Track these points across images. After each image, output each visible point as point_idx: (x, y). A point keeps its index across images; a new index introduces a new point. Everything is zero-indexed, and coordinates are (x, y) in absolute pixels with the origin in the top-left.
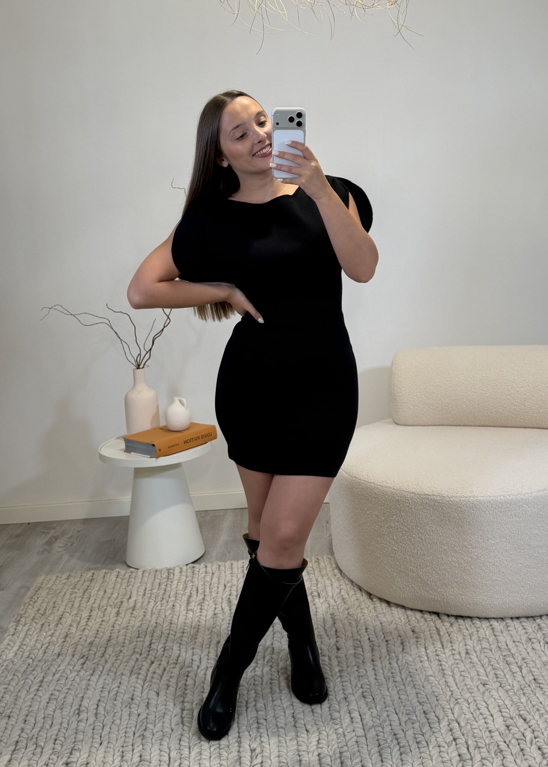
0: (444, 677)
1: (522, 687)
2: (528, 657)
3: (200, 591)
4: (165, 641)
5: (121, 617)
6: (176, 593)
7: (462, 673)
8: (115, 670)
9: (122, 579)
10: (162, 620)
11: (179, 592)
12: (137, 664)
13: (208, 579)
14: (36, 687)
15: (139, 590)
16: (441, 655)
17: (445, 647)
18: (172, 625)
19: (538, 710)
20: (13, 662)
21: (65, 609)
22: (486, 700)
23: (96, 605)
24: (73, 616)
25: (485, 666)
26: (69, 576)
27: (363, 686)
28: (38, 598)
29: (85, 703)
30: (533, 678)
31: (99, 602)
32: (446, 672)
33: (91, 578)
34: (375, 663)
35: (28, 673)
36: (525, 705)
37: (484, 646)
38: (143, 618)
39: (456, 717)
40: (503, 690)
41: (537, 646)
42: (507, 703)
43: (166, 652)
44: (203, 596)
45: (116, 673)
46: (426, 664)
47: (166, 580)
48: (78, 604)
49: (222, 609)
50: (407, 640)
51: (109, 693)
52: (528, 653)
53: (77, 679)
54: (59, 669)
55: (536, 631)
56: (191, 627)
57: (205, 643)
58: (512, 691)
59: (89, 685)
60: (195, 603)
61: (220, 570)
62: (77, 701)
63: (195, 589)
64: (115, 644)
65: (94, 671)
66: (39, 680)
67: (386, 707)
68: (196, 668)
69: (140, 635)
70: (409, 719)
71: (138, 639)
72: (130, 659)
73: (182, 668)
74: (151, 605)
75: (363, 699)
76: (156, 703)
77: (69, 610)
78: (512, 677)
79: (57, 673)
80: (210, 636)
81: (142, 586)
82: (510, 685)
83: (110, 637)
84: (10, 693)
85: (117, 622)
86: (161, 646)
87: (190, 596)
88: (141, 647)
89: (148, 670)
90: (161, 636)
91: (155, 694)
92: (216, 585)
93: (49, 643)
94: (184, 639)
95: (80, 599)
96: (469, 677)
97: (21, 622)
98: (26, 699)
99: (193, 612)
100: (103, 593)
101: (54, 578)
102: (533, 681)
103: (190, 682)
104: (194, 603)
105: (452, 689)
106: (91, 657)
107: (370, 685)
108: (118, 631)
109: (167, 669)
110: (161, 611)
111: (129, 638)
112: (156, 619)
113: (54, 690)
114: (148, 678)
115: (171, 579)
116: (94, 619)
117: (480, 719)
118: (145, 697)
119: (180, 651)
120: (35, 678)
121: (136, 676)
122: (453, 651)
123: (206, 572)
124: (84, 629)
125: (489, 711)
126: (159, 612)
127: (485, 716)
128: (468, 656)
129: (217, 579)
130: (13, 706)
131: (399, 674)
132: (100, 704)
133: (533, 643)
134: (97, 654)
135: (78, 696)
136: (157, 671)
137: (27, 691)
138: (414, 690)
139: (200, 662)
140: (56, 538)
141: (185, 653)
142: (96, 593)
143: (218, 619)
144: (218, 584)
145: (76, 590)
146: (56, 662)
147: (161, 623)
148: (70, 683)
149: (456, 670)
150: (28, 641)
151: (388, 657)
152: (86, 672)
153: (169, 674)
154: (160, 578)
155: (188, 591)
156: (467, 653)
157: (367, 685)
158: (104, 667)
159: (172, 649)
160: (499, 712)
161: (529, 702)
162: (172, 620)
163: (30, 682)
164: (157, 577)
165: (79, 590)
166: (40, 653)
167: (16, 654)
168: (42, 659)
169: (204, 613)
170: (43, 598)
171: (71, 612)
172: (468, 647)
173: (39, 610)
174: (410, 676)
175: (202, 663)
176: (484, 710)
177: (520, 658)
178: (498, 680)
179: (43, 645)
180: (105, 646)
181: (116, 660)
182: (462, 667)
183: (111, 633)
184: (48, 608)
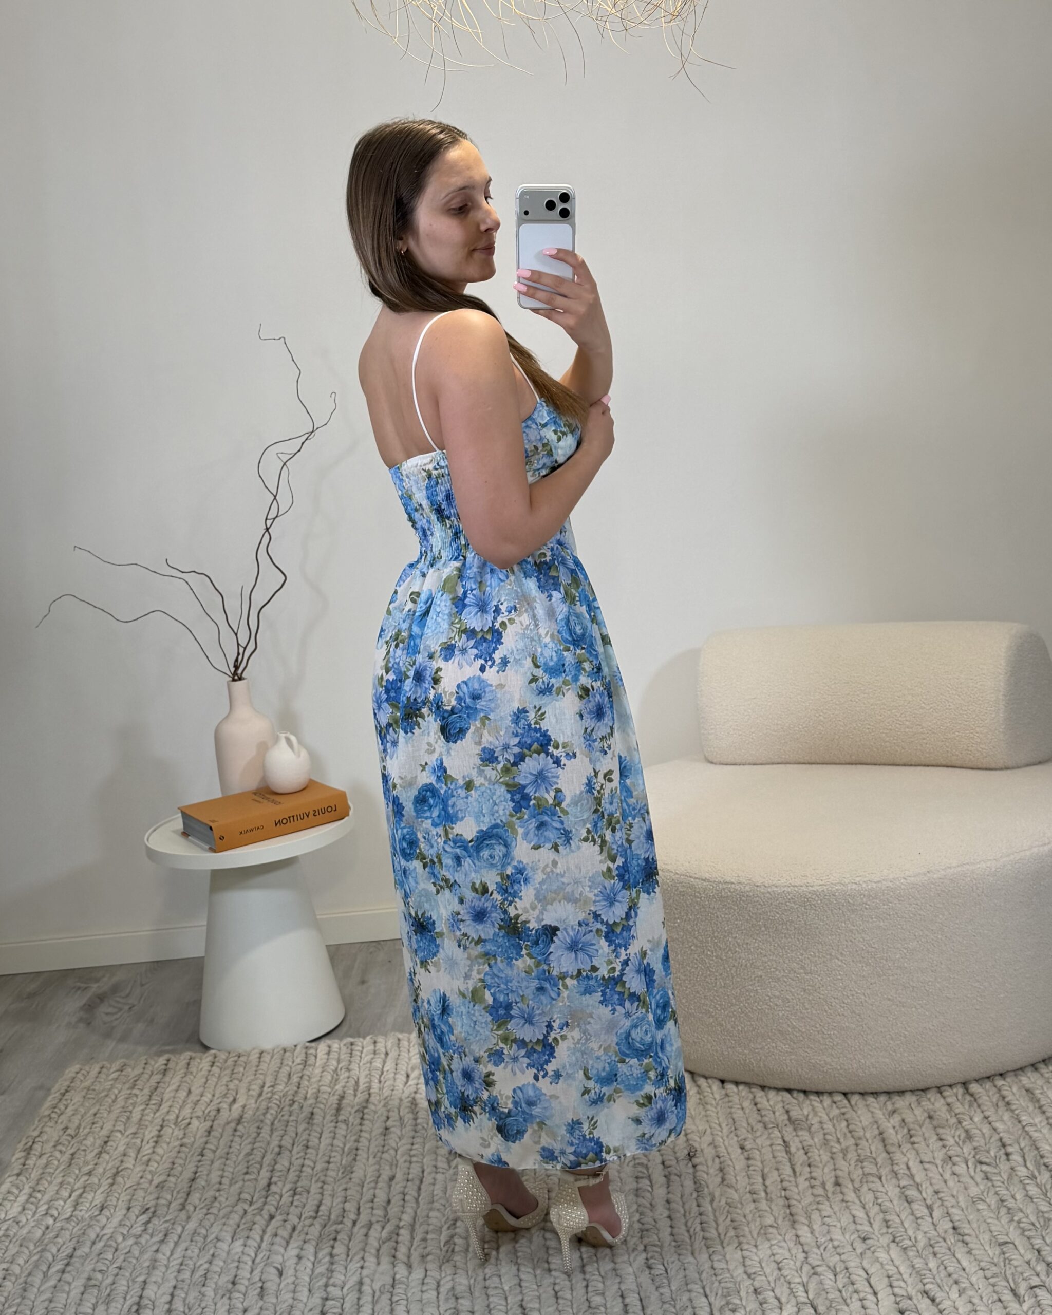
0: (794, 1228)
1: (932, 1242)
2: (945, 1189)
3: (362, 1087)
4: (296, 1179)
5: (215, 1137)
6: (319, 1091)
7: (826, 1219)
8: (203, 1231)
9: (221, 1069)
10: (291, 1142)
11: (323, 1089)
12: (243, 1221)
13: (378, 1063)
14: (59, 1266)
15: (253, 1087)
16: (792, 1188)
17: (798, 1174)
18: (309, 1151)
19: (956, 1282)
20: (18, 1223)
21: (114, 1126)
22: (866, 1266)
23: (172, 1117)
24: (128, 1136)
25: (867, 1207)
26: (125, 1065)
27: (648, 1248)
28: (66, 1108)
29: (150, 1292)
30: (951, 1225)
31: (177, 1111)
32: (796, 1218)
33: (164, 1067)
34: (673, 1205)
35: (45, 1241)
36: (935, 1271)
37: (867, 1170)
38: (255, 1138)
39: (811, 1297)
40: (899, 1249)
41: (961, 1169)
42: (902, 1269)
43: (297, 1197)
44: (367, 1096)
45: (205, 1237)
46: (763, 1205)
47: (301, 1067)
48: (139, 1117)
49: (401, 1119)
50: (730, 1163)
51: (193, 1272)
52: (945, 1182)
53: (136, 1253)
54: (105, 1232)
55: (961, 1143)
56: (343, 1152)
57: (368, 1181)
58: (914, 1248)
59: (155, 1261)
60: (352, 1107)
61: (399, 1048)
62: (136, 1290)
63: (352, 1082)
64: (204, 1187)
65: (166, 1235)
66: (65, 1254)
67: (687, 1284)
68: (350, 1224)
69: (250, 1170)
70: (728, 1303)
71: (247, 1177)
72: (231, 1212)
73: (325, 1226)
74: (272, 1114)
75: (647, 1272)
76: (275, 1287)
77: (121, 1128)
78: (915, 1225)
79: (100, 1241)
80: (377, 1167)
81: (256, 1079)
82: (910, 1239)
83: (196, 1173)
84: (13, 1279)
85: (208, 1146)
86: (288, 1186)
87: (342, 1098)
88: (252, 1190)
89: (264, 1232)
90: (289, 1170)
91: (276, 1272)
92: (393, 1075)
93: (85, 1187)
94: (330, 1173)
95: (143, 1107)
96: (839, 1225)
97: (33, 1152)
98: (42, 1289)
99: (348, 1125)
100: (185, 1094)
101: (97, 1069)
102: (951, 1231)
103: (339, 1249)
104: (349, 1109)
105: (806, 1249)
106: (161, 1211)
107: (661, 1247)
108: (209, 1163)
109: (299, 1228)
110: (290, 1124)
111: (230, 1176)
112: (279, 1138)
113: (94, 1270)
114: (264, 1245)
115: (310, 1065)
116: (165, 1142)
117: (853, 1300)
118: (258, 1279)
119: (322, 1194)
120: (58, 1251)
121: (240, 1242)
122: (812, 1181)
123: (375, 1053)
124: (149, 1161)
125: (871, 1286)
126: (287, 1126)
127: (862, 1295)
128: (838, 1188)
129: (394, 1065)
130: (18, 1301)
131: (714, 1224)
132: (177, 1292)
133: (954, 1164)
134: (172, 1205)
135: (137, 1279)
136: (280, 1232)
137: (44, 1273)
138: (739, 1252)
139: (359, 1214)
140: (101, 998)
141: (329, 1198)
142: (172, 1094)
143: (392, 1135)
144: (395, 1074)
145: (135, 1091)
146: (98, 1221)
147: (289, 1147)
148: (122, 1258)
149: (815, 1216)
150: (46, 1185)
151: (695, 1195)
152: (152, 1236)
153: (303, 1237)
154: (290, 1063)
155: (338, 1087)
156: (837, 1184)
157: (655, 1246)
158: (183, 1228)
159: (308, 1192)
160: (889, 1288)
161: (942, 1268)
162: (308, 1141)
163: (51, 1258)
164: (285, 1062)
165: (142, 1090)
166: (66, 1206)
167: (24, 1209)
168: (72, 1216)
169: (367, 1125)
170: (73, 1108)
171: (125, 1131)
172: (839, 1173)
173: (67, 1128)
174: (735, 1228)
175: (362, 1216)
176: (862, 1285)
177: (930, 1191)
178: (890, 1230)
179: (72, 1191)
180: (186, 1189)
181: (206, 1215)
182: (825, 1207)
183: (197, 1167)
184: (83, 1125)
